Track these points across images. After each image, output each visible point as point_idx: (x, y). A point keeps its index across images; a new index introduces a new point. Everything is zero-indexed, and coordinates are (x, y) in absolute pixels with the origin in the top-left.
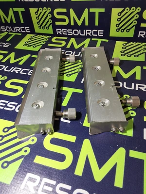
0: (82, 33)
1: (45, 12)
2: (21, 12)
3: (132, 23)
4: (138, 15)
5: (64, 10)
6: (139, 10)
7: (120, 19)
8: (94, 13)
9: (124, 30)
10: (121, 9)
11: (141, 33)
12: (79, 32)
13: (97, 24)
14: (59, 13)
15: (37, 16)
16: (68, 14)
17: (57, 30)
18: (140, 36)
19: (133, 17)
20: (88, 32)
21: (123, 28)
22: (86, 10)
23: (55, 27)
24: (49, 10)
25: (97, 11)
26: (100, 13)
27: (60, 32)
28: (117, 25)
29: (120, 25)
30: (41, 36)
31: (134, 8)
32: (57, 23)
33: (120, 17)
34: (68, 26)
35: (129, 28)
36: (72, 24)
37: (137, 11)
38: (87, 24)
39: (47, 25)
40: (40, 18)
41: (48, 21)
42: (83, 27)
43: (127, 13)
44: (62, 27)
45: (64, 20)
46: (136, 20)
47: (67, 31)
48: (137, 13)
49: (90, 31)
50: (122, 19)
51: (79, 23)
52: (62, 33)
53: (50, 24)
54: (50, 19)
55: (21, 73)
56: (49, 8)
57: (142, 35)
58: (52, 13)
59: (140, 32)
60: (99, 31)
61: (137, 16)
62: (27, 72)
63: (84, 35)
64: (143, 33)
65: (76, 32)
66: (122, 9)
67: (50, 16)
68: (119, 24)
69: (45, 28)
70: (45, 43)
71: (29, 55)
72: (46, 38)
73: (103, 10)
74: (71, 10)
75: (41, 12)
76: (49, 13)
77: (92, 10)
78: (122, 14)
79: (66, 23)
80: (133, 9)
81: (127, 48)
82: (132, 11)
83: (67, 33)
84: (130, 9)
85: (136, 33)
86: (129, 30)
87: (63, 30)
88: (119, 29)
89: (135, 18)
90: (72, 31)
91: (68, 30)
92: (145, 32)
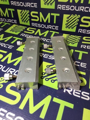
0: (46, 27)
1: (26, 13)
2: (13, 11)
4: (78, 20)
5: (37, 13)
6: (79, 16)
7: (68, 21)
8: (53, 16)
9: (70, 27)
10: (69, 15)
11: (80, 30)
12: (45, 26)
13: (55, 22)
14: (33, 14)
15: (21, 14)
16: (38, 15)
17: (32, 23)
18: (79, 32)
19: (76, 20)
20: (49, 26)
21: (70, 26)
22: (49, 14)
23: (31, 22)
24: (28, 12)
25: (55, 15)
26: (57, 16)
27: (34, 25)
28: (66, 24)
29: (68, 24)
30: (21, 26)
31: (76, 15)
32: (32, 20)
33: (68, 20)
34: (39, 22)
35: (73, 26)
36: (41, 21)
37: (78, 17)
38: (49, 22)
39: (27, 20)
40: (23, 15)
41: (27, 18)
42: (47, 23)
43: (72, 17)
44: (35, 22)
45: (36, 18)
46: (77, 22)
48: (78, 18)
49: (51, 26)
50: (69, 21)
51: (45, 21)
52: (35, 25)
53: (28, 20)
54: (28, 17)
55: (4, 46)
56: (28, 11)
58: (30, 13)
59: (79, 29)
60: (56, 26)
62: (8, 46)
63: (47, 28)
65: (43, 26)
66: (70, 15)
67: (28, 15)
68: (67, 24)
70: (23, 30)
71: (12, 37)
72: (24, 28)
73: (58, 15)
74: (41, 13)
75: (24, 13)
76: (28, 13)
77: (52, 14)
78: (70, 18)
79: (37, 20)
80: (76, 16)
81: (69, 38)
82: (75, 17)
83: (38, 26)
84: (74, 16)
85: (77, 30)
86: (73, 27)
87: (36, 24)
88: (67, 27)
89: (77, 21)
90: (41, 25)
91: (38, 24)
92: (82, 30)
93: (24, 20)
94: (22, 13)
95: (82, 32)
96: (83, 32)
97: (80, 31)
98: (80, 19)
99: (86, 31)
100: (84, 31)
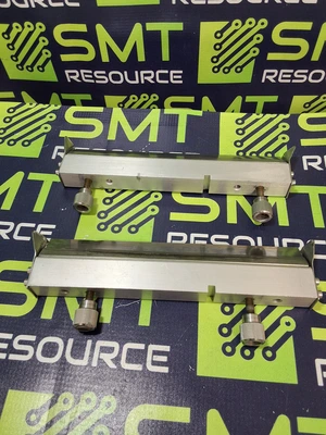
0: (132, 77)
1: (30, 33)
3: (248, 52)
4: (261, 36)
5: (82, 28)
6: (263, 24)
7: (221, 44)
8: (158, 34)
9: (229, 68)
10: (223, 24)
11: (268, 74)
12: (124, 76)
13: (166, 57)
14: (66, 35)
15: (10, 41)
16: (91, 36)
17: (67, 72)
18: (266, 80)
19: (251, 39)
20: (145, 75)
21: (228, 64)
22: (138, 28)
23: (60, 67)
24: (40, 27)
25: (165, 28)
26: (172, 34)
27: (75, 78)
28: (215, 59)
29: (222, 59)
31: (253, 20)
32: (65, 58)
33: (220, 41)
34: (96, 64)
36: (105, 58)
37: (259, 27)
38: (141, 57)
39: (40, 62)
41: (40, 54)
42: (132, 65)
44: (78, 65)
45: (84, 51)
46: (256, 46)
47: (92, 74)
48: (260, 32)
49: (152, 72)
50: (225, 46)
51: (123, 56)
52: (80, 78)
53: (47, 60)
54: (45, 47)
55: (16, 237)
56: (38, 24)
57: (271, 78)
58: (48, 34)
59: (266, 71)
60: (172, 72)
61: (258, 39)
63: (137, 82)
64: (273, 74)
65: (116, 77)
66: (226, 23)
67: (44, 42)
68: (218, 57)
69: (35, 68)
70: (49, 127)
71: (20, 175)
73: (179, 26)
74: (100, 28)
75: (19, 34)
76: (42, 34)
77: (151, 26)
78: (226, 34)
79: (90, 57)
80: (250, 23)
81: (248, 132)
82: (247, 26)
83: (94, 78)
84: (243, 24)
85: (257, 73)
86: (242, 67)
87: (82, 71)
88: (219, 67)
89: (255, 42)
90: (107, 75)
91: (96, 73)
92: (276, 71)
93: (29, 62)
94: (13, 34)
95: (276, 79)
96: (280, 80)
97: (269, 76)
98: (267, 33)
99: (292, 74)
100: (283, 76)
